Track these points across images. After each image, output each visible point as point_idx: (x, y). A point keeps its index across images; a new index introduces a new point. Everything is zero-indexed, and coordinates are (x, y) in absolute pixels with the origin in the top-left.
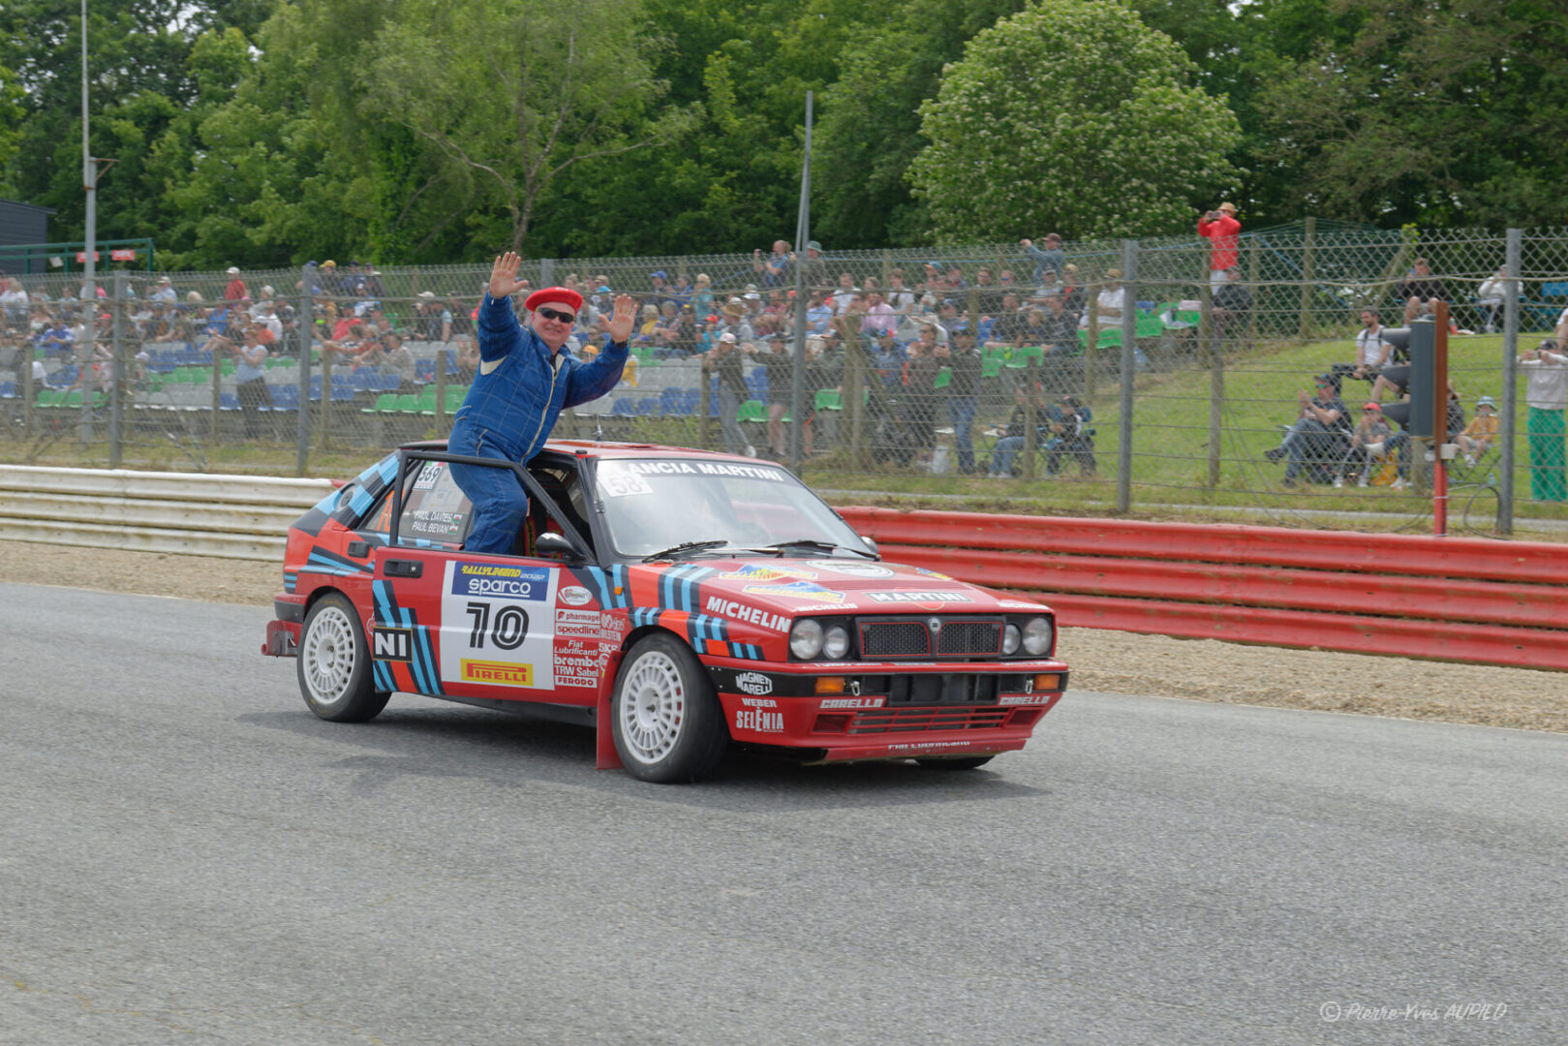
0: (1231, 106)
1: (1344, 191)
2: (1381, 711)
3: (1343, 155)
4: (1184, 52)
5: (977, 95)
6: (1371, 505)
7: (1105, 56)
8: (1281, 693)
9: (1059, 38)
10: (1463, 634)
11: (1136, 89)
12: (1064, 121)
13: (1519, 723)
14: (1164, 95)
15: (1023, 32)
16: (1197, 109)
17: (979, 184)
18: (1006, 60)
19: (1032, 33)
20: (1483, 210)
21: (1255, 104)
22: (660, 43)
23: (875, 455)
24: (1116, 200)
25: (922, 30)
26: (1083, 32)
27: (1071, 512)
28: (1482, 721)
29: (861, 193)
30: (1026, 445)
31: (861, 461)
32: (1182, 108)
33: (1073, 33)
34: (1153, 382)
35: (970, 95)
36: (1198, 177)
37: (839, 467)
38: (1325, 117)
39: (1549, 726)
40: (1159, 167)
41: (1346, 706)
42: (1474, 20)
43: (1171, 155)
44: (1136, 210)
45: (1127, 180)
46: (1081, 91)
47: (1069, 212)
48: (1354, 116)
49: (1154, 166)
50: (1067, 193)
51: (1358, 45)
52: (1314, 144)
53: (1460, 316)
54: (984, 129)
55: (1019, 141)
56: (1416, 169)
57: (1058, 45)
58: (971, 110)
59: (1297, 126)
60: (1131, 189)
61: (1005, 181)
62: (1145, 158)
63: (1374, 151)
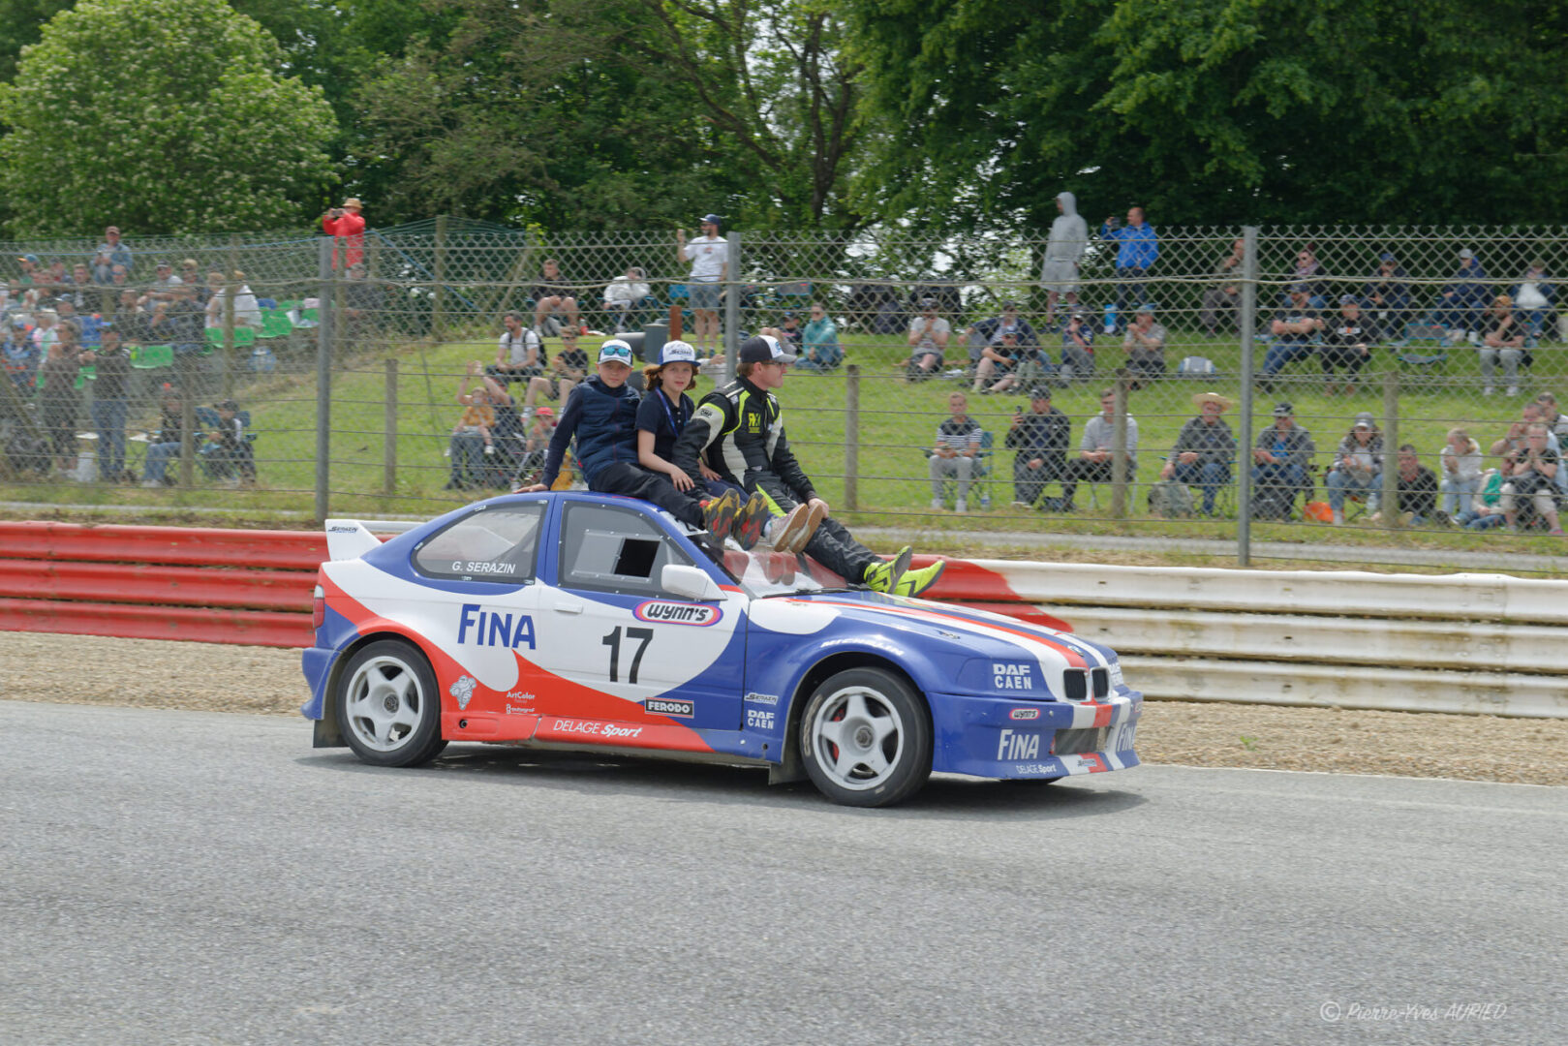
0: (326, 98)
1: (450, 191)
3: (444, 152)
4: (275, 40)
5: (61, 80)
7: (195, 42)
9: (146, 23)
11: (226, 76)
12: (152, 113)
14: (255, 81)
15: (108, 17)
16: (294, 100)
17: (65, 174)
18: (90, 44)
19: (118, 17)
20: (583, 213)
21: (351, 101)
23: (8, 463)
24: (210, 193)
26: (171, 17)
27: (265, 524)
30: (183, 452)
32: (276, 97)
33: (161, 18)
34: (291, 384)
35: (53, 81)
38: (422, 114)
40: (255, 156)
42: (566, 22)
43: (267, 144)
44: (229, 203)
45: (221, 170)
46: (167, 79)
47: (161, 205)
48: (452, 114)
49: (250, 156)
50: (159, 186)
51: (455, 43)
52: (412, 142)
53: (592, 319)
54: (70, 118)
55: (109, 133)
56: (516, 169)
57: (145, 30)
58: (54, 97)
59: (394, 123)
60: (225, 181)
61: (94, 173)
62: (238, 147)
63: (475, 150)
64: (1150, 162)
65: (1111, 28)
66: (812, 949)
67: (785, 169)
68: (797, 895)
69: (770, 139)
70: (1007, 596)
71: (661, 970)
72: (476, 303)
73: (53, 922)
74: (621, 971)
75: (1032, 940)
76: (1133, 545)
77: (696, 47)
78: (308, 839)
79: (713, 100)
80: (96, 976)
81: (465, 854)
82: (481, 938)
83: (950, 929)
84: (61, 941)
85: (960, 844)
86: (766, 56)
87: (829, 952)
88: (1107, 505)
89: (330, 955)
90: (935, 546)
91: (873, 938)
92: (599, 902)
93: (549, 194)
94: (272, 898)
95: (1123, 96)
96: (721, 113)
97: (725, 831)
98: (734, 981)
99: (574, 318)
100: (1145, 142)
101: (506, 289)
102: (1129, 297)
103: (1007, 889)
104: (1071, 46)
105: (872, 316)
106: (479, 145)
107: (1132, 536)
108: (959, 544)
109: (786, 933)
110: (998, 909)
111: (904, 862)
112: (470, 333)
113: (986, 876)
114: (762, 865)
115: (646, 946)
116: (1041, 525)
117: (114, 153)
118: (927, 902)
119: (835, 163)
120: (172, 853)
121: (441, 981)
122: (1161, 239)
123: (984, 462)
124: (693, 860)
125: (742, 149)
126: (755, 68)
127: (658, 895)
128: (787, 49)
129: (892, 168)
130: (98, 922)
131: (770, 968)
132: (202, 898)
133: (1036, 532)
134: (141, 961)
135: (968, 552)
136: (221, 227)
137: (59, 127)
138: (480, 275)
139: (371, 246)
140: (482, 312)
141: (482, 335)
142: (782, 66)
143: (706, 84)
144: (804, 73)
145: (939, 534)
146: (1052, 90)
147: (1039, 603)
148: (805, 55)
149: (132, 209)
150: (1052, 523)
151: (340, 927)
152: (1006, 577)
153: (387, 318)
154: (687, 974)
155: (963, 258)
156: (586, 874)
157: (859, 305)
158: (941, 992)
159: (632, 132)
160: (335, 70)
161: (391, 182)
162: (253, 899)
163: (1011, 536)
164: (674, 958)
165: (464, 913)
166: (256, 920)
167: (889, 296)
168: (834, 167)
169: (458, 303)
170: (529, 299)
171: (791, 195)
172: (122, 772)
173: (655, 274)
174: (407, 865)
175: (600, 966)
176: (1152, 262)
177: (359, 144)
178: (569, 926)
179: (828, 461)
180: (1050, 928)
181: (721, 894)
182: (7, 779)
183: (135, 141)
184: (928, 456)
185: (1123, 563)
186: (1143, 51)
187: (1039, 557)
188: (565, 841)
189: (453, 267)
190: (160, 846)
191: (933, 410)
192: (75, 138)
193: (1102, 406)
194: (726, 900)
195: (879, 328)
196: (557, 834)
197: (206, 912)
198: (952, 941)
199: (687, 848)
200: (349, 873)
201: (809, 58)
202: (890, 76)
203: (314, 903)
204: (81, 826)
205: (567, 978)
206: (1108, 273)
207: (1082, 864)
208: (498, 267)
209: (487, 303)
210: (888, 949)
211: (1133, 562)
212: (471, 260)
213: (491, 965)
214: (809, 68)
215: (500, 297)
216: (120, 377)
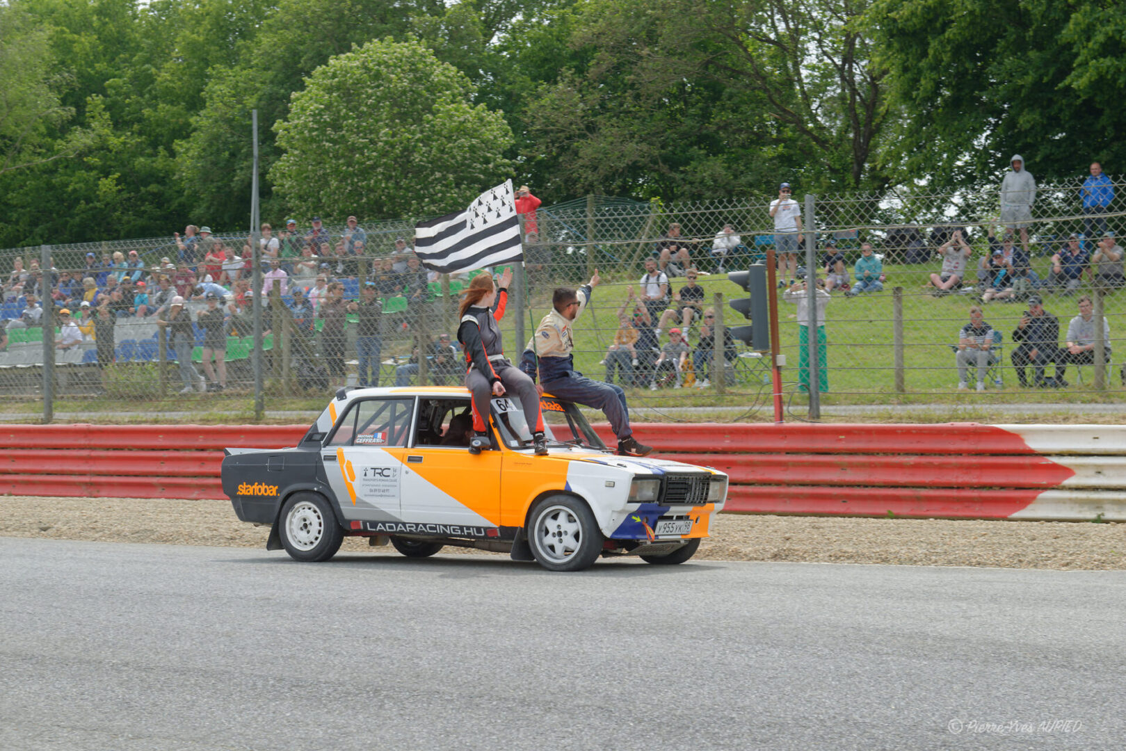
0: (504, 118)
1: (591, 176)
2: (804, 559)
3: (588, 149)
4: (467, 78)
5: (320, 114)
6: (688, 402)
7: (412, 82)
8: (721, 549)
9: (378, 70)
10: (802, 494)
11: (436, 106)
12: (386, 134)
13: (912, 561)
14: (456, 110)
15: (351, 68)
16: (481, 120)
17: (324, 181)
18: (338, 88)
19: (357, 67)
20: (687, 187)
21: (521, 117)
22: (64, 78)
23: (300, 383)
24: (425, 188)
25: (266, 69)
26: (395, 66)
28: (883, 561)
29: (227, 189)
30: (420, 370)
31: (291, 389)
32: (471, 119)
33: (388, 66)
35: (314, 115)
36: (486, 169)
37: (273, 394)
38: (571, 124)
39: (936, 562)
40: (457, 162)
41: (775, 557)
42: (670, 53)
43: (465, 153)
44: (440, 195)
45: (433, 173)
46: (396, 110)
47: (392, 198)
48: (592, 122)
49: (453, 161)
50: (390, 185)
51: (592, 72)
52: (564, 144)
53: (700, 263)
54: (327, 141)
55: (353, 149)
56: (639, 159)
57: (378, 76)
58: (315, 126)
59: (552, 131)
60: (436, 179)
61: (344, 179)
62: (446, 156)
63: (609, 147)
64: (1104, 128)
65: (1069, 32)
66: (929, 714)
67: (832, 149)
68: (909, 675)
69: (821, 128)
70: (1024, 450)
71: (821, 732)
72: (617, 256)
73: (381, 707)
74: (792, 734)
75: (1092, 704)
76: (1116, 409)
77: (763, 65)
78: (547, 643)
79: (778, 101)
80: (418, 746)
81: (662, 651)
82: (686, 712)
83: (1028, 697)
84: (389, 721)
85: (1021, 634)
86: (813, 68)
87: (941, 716)
88: (1091, 381)
89: (581, 727)
90: (967, 416)
91: (972, 705)
92: (765, 683)
93: (662, 175)
94: (532, 686)
95: (1080, 76)
96: (784, 111)
97: (846, 628)
98: (876, 739)
99: (687, 264)
100: (1099, 113)
101: (638, 244)
102: (1093, 228)
103: (1063, 666)
104: (1039, 47)
105: (903, 251)
106: (612, 143)
107: (1112, 403)
108: (985, 414)
109: (907, 703)
110: (1061, 682)
111: (983, 648)
112: (613, 278)
113: (1046, 657)
114: (878, 653)
115: (807, 715)
116: (1043, 398)
117: (358, 163)
118: (1006, 677)
119: (868, 142)
120: (454, 656)
121: (664, 744)
122: (1116, 184)
123: (996, 353)
124: (827, 651)
125: (801, 135)
126: (807, 77)
127: (807, 677)
128: (829, 61)
129: (912, 142)
130: (413, 707)
131: (901, 729)
132: (482, 687)
133: (1039, 403)
134: (448, 734)
135: (993, 420)
136: (434, 212)
137: (319, 147)
138: (619, 236)
139: (541, 219)
140: (621, 262)
141: (621, 278)
142: (826, 75)
143: (772, 91)
144: (843, 78)
145: (970, 407)
146: (1029, 79)
147: (1049, 455)
148: (844, 65)
149: (372, 202)
150: (1050, 395)
151: (584, 706)
152: (1023, 437)
153: (554, 270)
154: (841, 735)
155: (968, 205)
156: (751, 663)
157: (893, 244)
158: (1032, 744)
159: (719, 128)
160: (509, 95)
161: (550, 173)
162: (518, 687)
163: (1023, 406)
164: (829, 724)
165: (670, 694)
166: (523, 702)
167: (916, 236)
168: (867, 145)
169: (604, 257)
170: (655, 251)
171: (837, 167)
172: (407, 599)
173: (744, 228)
174: (623, 660)
175: (776, 731)
176: (1110, 202)
177: (526, 147)
178: (747, 702)
179: (880, 358)
180: (1104, 694)
181: (853, 675)
182: (329, 606)
183: (374, 154)
184: (955, 351)
185: (1109, 423)
186: (1095, 43)
187: (1044, 421)
188: (731, 639)
189: (599, 231)
190: (445, 651)
191: (954, 317)
192: (331, 155)
193: (1078, 309)
194: (857, 679)
195: (909, 260)
196: (724, 634)
197: (486, 697)
198: (1032, 706)
199: (821, 642)
200: (582, 667)
201: (847, 66)
202: (909, 75)
203: (562, 689)
204: (387, 638)
205: (755, 740)
206: (1077, 211)
207: (1116, 647)
208: (631, 230)
209: (625, 256)
210: (985, 713)
211: (1117, 422)
212: (612, 225)
213: (697, 731)
214: (846, 74)
215: (634, 251)
216: (375, 320)
